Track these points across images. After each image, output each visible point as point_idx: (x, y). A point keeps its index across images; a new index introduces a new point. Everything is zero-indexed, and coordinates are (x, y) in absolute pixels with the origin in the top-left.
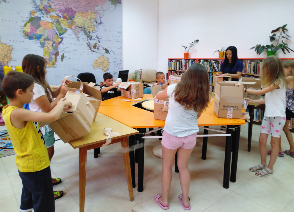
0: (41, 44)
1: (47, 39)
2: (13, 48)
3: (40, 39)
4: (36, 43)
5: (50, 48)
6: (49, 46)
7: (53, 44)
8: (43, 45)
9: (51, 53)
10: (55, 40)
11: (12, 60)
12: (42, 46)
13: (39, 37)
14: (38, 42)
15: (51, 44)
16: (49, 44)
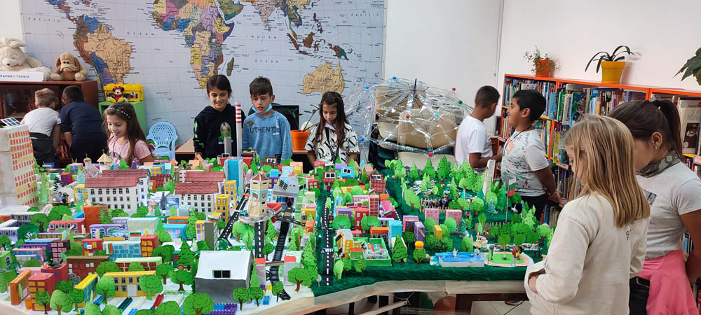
0: (187, 38)
1: (200, 28)
2: (133, 47)
3: (185, 30)
4: (176, 37)
5: (206, 47)
6: (202, 44)
7: (211, 39)
8: (190, 41)
9: (206, 58)
10: (215, 29)
11: (131, 71)
12: (188, 43)
13: (182, 25)
14: (181, 34)
15: (207, 40)
16: (203, 38)
